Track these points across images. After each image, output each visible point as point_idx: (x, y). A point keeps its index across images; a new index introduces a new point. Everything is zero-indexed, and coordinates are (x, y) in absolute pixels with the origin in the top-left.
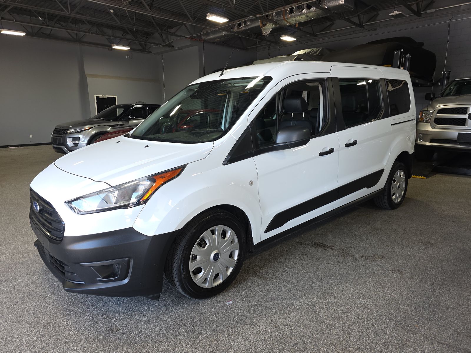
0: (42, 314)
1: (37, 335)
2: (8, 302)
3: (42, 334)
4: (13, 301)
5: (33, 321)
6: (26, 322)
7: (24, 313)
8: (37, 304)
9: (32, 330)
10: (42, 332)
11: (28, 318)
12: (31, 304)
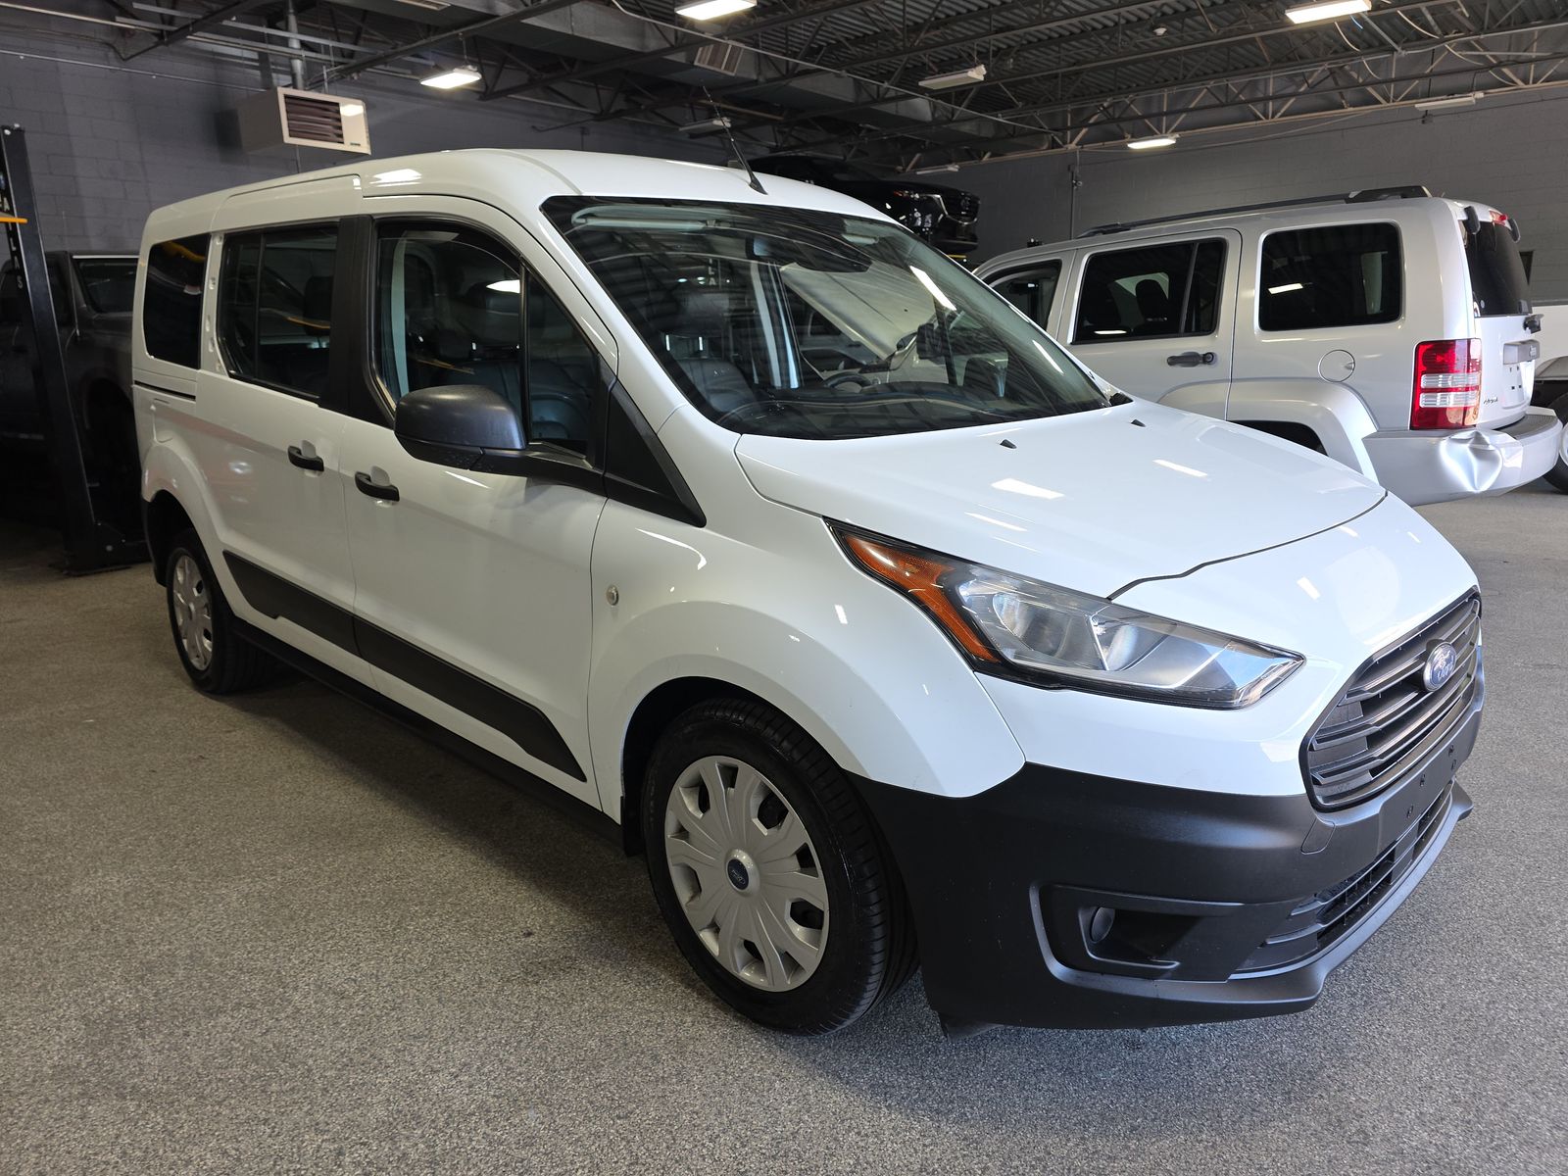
0: (1494, 960)
1: (1559, 929)
2: (1547, 1073)
3: (1545, 922)
4: (1531, 1064)
5: (1534, 962)
6: (1554, 974)
7: (1536, 1000)
8: (1471, 997)
9: (1560, 945)
10: (1542, 924)
11: (1537, 978)
12: (1489, 1009)
